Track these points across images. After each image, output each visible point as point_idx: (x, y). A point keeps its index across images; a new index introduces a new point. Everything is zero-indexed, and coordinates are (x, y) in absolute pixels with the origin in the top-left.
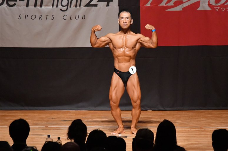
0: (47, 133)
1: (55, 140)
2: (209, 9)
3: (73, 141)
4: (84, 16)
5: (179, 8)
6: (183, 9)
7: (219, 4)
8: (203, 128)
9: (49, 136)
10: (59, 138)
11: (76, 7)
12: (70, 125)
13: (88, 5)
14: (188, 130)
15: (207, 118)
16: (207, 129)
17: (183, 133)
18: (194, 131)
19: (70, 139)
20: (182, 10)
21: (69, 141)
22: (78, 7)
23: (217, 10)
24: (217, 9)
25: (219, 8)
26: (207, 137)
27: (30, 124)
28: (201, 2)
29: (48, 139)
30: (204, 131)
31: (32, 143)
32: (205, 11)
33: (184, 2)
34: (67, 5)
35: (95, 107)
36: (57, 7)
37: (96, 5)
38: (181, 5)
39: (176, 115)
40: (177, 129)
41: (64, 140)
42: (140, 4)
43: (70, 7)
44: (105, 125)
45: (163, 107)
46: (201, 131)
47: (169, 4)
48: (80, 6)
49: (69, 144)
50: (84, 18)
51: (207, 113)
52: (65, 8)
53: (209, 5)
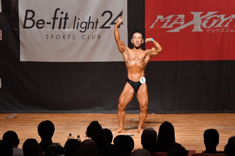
0: (69, 132)
1: (76, 138)
2: (201, 30)
3: (90, 139)
4: (99, 36)
5: (177, 30)
6: (181, 30)
7: (210, 27)
8: (196, 128)
9: (70, 135)
10: (79, 137)
11: (93, 29)
12: (88, 125)
13: (103, 27)
14: (185, 130)
15: (200, 120)
16: (200, 129)
17: (180, 132)
18: (189, 130)
19: (88, 137)
20: (179, 31)
21: (88, 138)
22: (94, 29)
23: (208, 32)
24: (208, 30)
25: (209, 30)
26: (200, 136)
27: (54, 125)
28: (195, 25)
29: (70, 137)
30: (197, 131)
31: (56, 140)
32: (198, 33)
33: (181, 25)
34: (86, 27)
35: (108, 111)
36: (77, 28)
37: (109, 28)
38: (179, 27)
39: (174, 117)
40: (176, 129)
41: (83, 138)
42: (145, 26)
43: (88, 29)
44: (116, 126)
45: (164, 112)
46: (195, 130)
47: (169, 27)
48: (96, 28)
49: (87, 141)
50: (99, 38)
51: (200, 116)
52: (84, 30)
53: (202, 27)
